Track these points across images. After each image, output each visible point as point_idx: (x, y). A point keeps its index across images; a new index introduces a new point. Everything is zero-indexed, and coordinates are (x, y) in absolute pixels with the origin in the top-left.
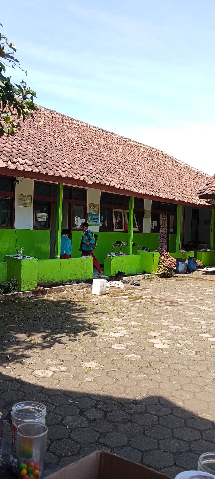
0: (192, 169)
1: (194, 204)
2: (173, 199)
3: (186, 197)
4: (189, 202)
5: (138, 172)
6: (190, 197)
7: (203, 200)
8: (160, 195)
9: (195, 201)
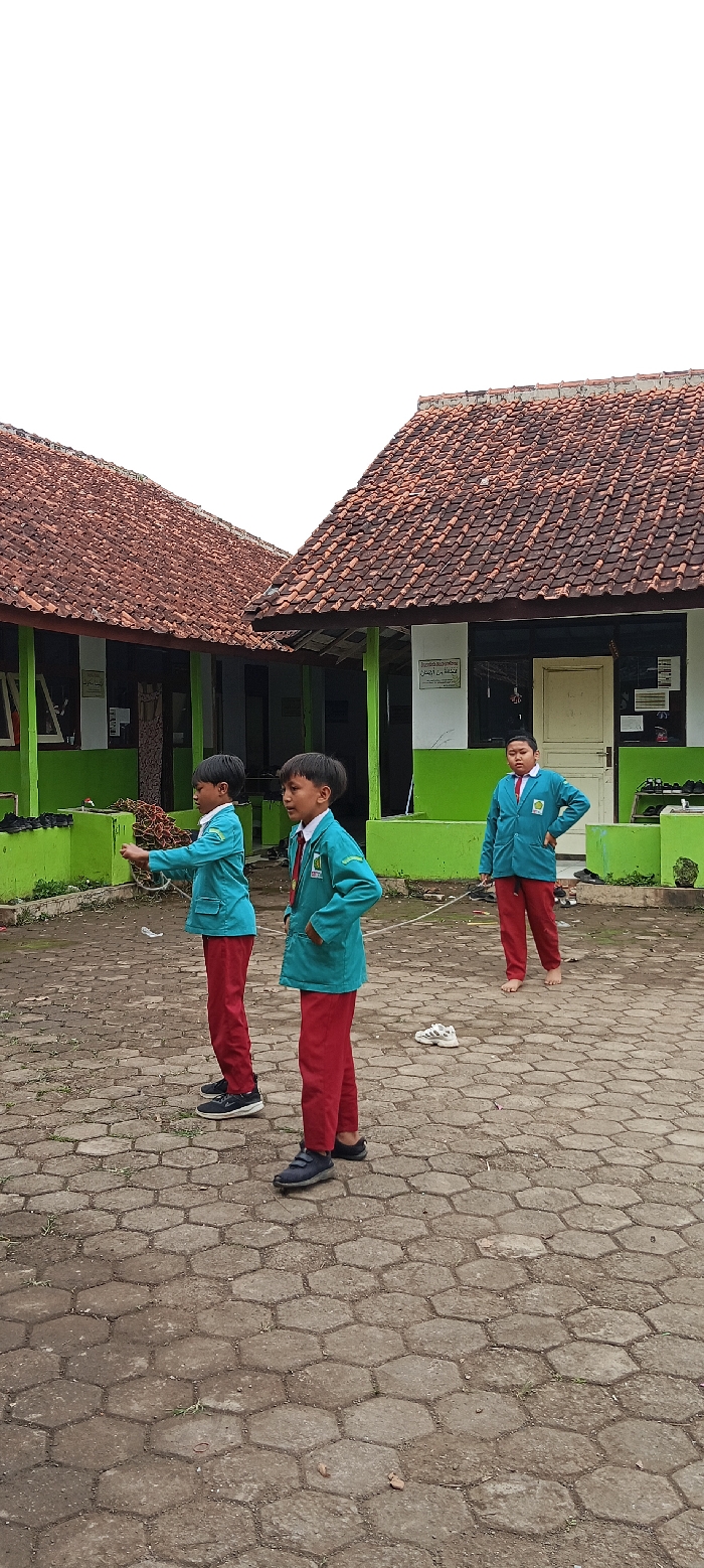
0: (239, 534)
1: (241, 649)
2: (169, 636)
3: (212, 627)
4: (222, 641)
5: (44, 541)
6: (228, 627)
7: (270, 634)
8: (124, 619)
9: (240, 637)
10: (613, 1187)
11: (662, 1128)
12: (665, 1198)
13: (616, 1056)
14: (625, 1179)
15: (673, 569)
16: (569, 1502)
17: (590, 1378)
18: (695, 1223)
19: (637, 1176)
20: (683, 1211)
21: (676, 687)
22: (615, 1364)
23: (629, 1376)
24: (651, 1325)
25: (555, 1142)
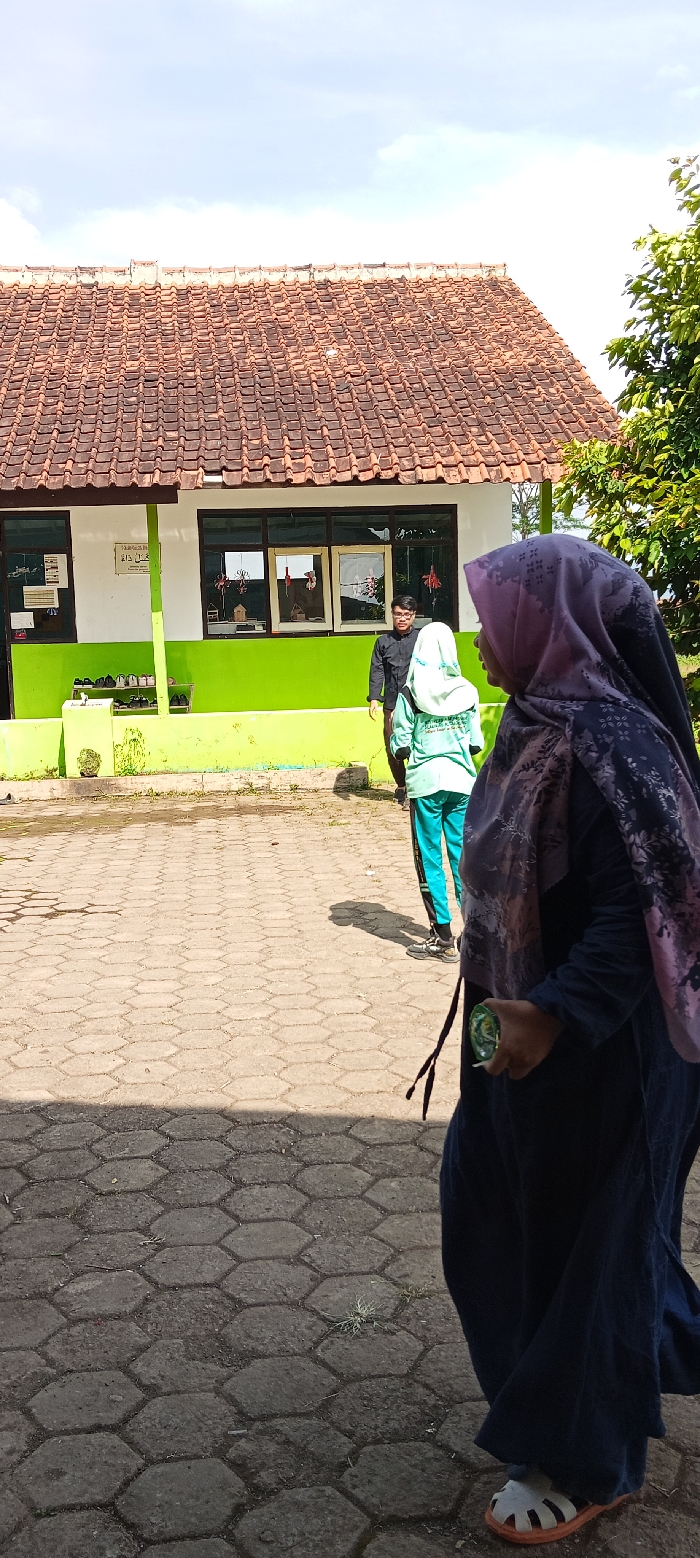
10: (100, 1036)
11: (128, 982)
12: (148, 1037)
13: (66, 930)
14: (107, 1028)
15: (61, 466)
16: (142, 1281)
17: (128, 1188)
18: (178, 1052)
19: (118, 1024)
20: (166, 1044)
21: (65, 585)
22: (146, 1172)
23: (164, 1178)
24: (168, 1136)
25: (32, 1009)
